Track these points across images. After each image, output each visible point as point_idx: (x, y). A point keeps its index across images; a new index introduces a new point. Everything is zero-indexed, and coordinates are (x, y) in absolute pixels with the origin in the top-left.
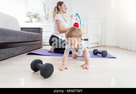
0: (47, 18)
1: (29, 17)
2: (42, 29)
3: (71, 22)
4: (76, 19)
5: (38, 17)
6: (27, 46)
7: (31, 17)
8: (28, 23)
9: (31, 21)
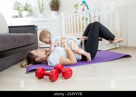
0: (41, 11)
1: (18, 9)
2: (36, 27)
3: (76, 14)
4: (83, 10)
5: (29, 8)
6: (20, 53)
7: (21, 9)
8: (18, 19)
9: (21, 16)
